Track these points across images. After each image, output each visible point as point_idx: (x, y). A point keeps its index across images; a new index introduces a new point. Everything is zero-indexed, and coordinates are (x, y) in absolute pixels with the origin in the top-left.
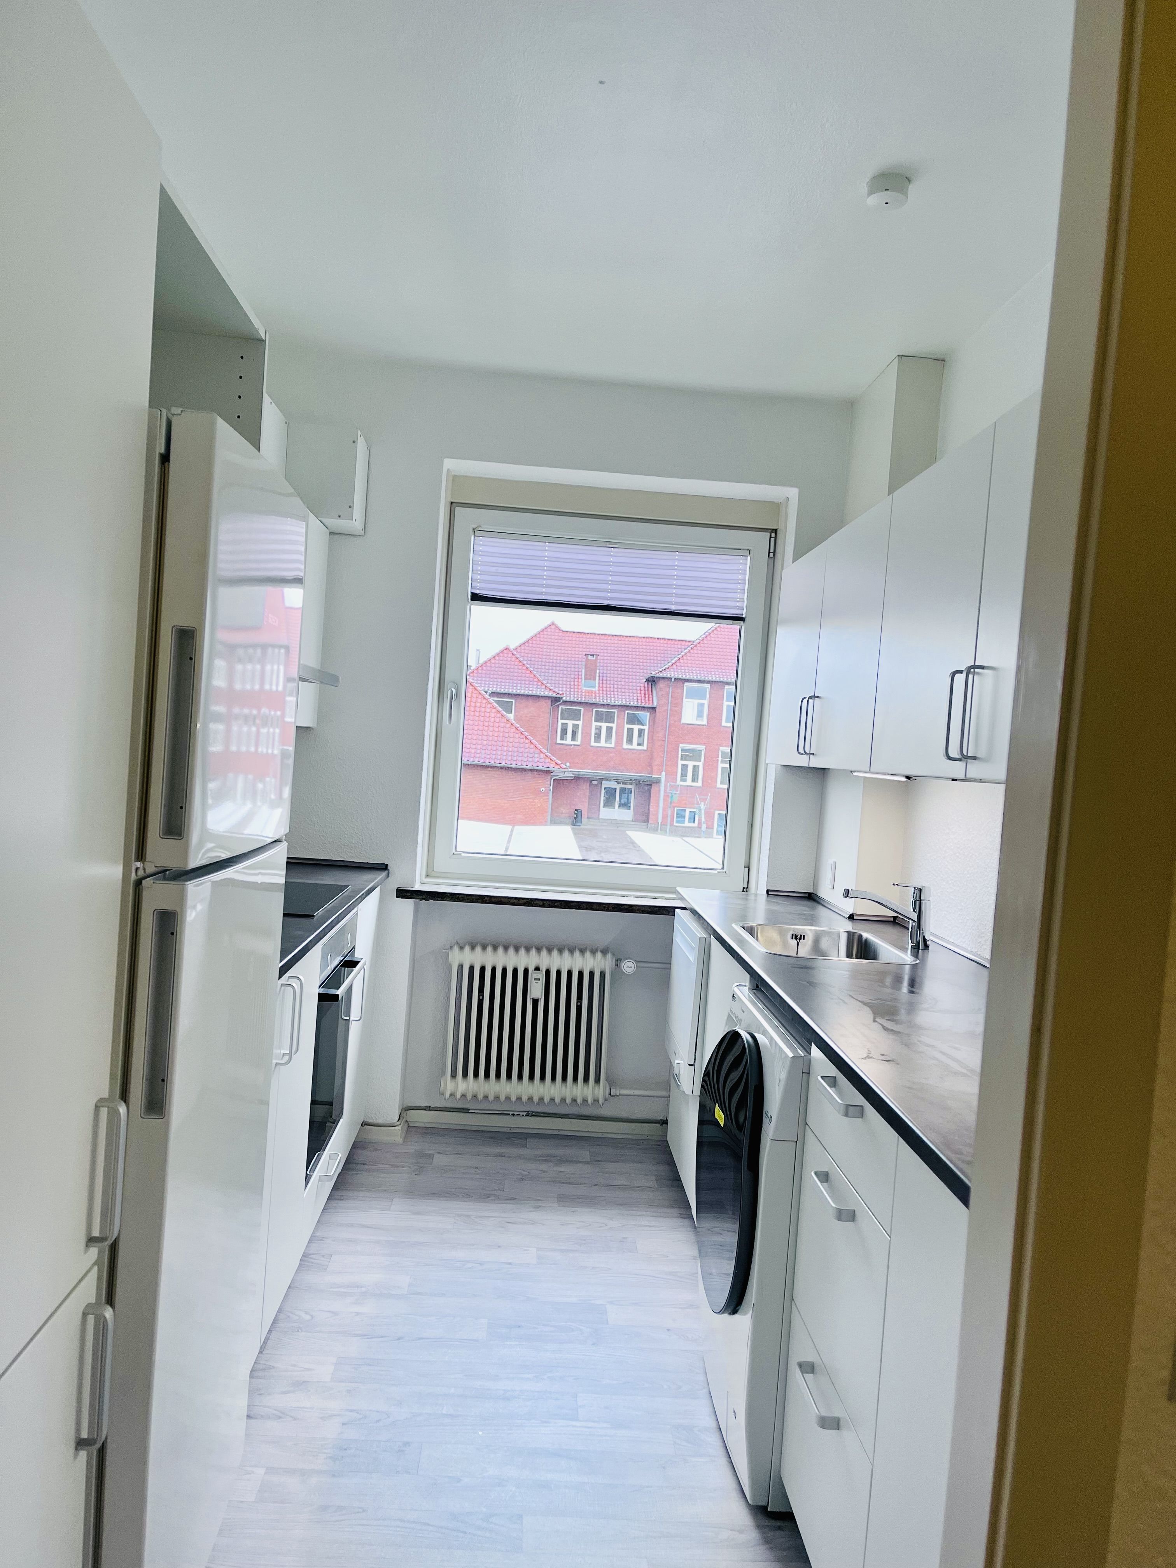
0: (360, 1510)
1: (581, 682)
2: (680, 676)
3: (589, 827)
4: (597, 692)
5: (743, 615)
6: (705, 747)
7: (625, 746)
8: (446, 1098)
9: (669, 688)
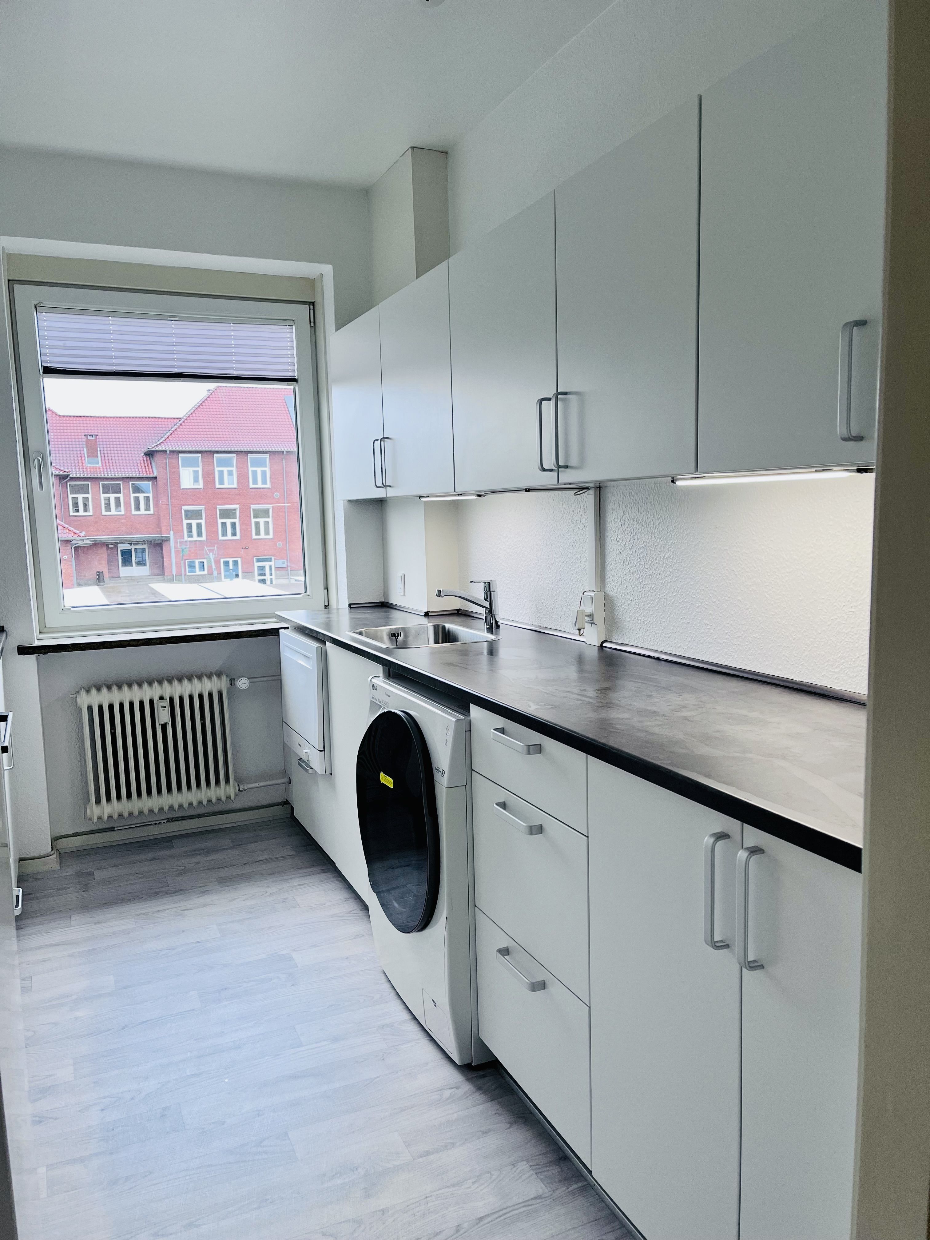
0: (148, 1173)
1: (85, 459)
2: (174, 449)
3: (111, 585)
4: (101, 468)
5: (295, 377)
6: (204, 507)
7: (134, 512)
8: (95, 822)
9: (166, 459)
